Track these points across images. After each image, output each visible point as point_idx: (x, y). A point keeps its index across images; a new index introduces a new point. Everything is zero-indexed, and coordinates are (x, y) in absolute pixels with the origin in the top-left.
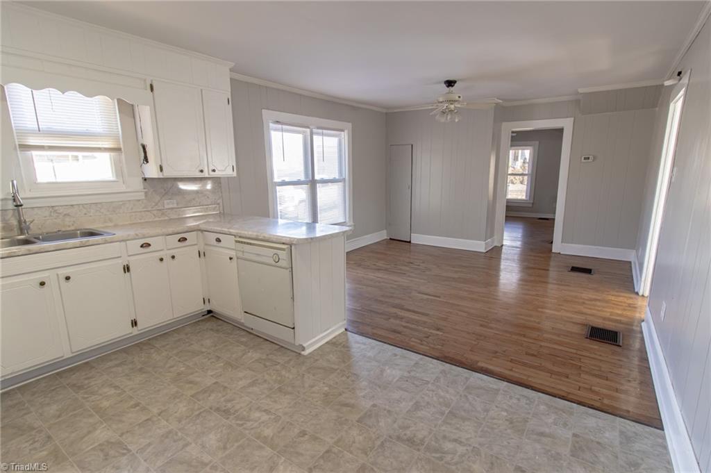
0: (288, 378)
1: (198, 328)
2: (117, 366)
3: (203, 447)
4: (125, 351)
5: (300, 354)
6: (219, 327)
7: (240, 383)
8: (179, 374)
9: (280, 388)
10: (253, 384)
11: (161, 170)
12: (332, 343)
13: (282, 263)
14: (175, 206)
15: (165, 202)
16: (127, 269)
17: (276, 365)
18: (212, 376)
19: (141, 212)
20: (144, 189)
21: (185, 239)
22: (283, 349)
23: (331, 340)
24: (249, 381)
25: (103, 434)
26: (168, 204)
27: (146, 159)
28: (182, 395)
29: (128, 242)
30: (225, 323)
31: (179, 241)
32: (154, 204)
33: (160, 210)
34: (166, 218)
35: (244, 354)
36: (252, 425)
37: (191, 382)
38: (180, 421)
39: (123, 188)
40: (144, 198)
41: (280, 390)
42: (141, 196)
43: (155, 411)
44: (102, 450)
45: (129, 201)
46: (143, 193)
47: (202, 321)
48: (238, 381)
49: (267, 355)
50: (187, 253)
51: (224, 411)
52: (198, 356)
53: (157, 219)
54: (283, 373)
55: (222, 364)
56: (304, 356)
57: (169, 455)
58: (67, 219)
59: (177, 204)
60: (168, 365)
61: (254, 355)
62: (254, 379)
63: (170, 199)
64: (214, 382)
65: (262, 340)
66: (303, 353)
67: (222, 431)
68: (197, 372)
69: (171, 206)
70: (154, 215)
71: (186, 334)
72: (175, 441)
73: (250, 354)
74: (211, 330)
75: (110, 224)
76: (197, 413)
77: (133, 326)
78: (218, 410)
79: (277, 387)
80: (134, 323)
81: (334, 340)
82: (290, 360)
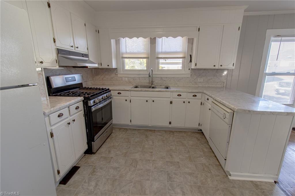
0: (209, 184)
1: (193, 135)
2: (160, 135)
3: (151, 186)
4: (166, 131)
5: (227, 176)
6: (201, 139)
7: (186, 169)
8: (171, 150)
9: (200, 186)
10: (190, 174)
11: (196, 65)
12: (255, 184)
13: (226, 120)
14: (202, 81)
15: (198, 79)
16: (171, 103)
17: (209, 172)
18: (180, 158)
19: (187, 82)
20: (191, 73)
21: (196, 96)
22: (220, 167)
23: (256, 182)
24: (190, 171)
25: (137, 156)
26: (199, 80)
27: (191, 61)
28: (165, 159)
29: (173, 93)
30: (205, 138)
31: (193, 96)
32: (193, 79)
33: (195, 82)
34: (197, 86)
35: (199, 157)
36: (173, 194)
37: (171, 156)
38: (155, 168)
39: (184, 73)
40: (190, 77)
41: (199, 187)
42: (189, 76)
43: (153, 159)
44: (133, 161)
45: (185, 77)
46: (190, 75)
47: (197, 132)
48: (186, 168)
49: (209, 165)
50: (196, 102)
51: (170, 177)
52: (183, 146)
53: (193, 86)
54: (209, 180)
55: (187, 156)
56: (228, 178)
57: (142, 179)
58: (164, 82)
59: (203, 81)
60: (171, 144)
61: (203, 160)
62: (193, 172)
63: (200, 78)
64: (178, 161)
65: (214, 155)
66: (229, 176)
67: (161, 185)
68: (177, 153)
69: (200, 81)
70: (192, 84)
71: (187, 135)
72: (147, 175)
73: (202, 158)
74: (197, 138)
75: (176, 85)
76: (162, 170)
77: (170, 124)
78: (168, 174)
79: (199, 185)
80: (170, 123)
81: (259, 183)
82: (219, 176)
